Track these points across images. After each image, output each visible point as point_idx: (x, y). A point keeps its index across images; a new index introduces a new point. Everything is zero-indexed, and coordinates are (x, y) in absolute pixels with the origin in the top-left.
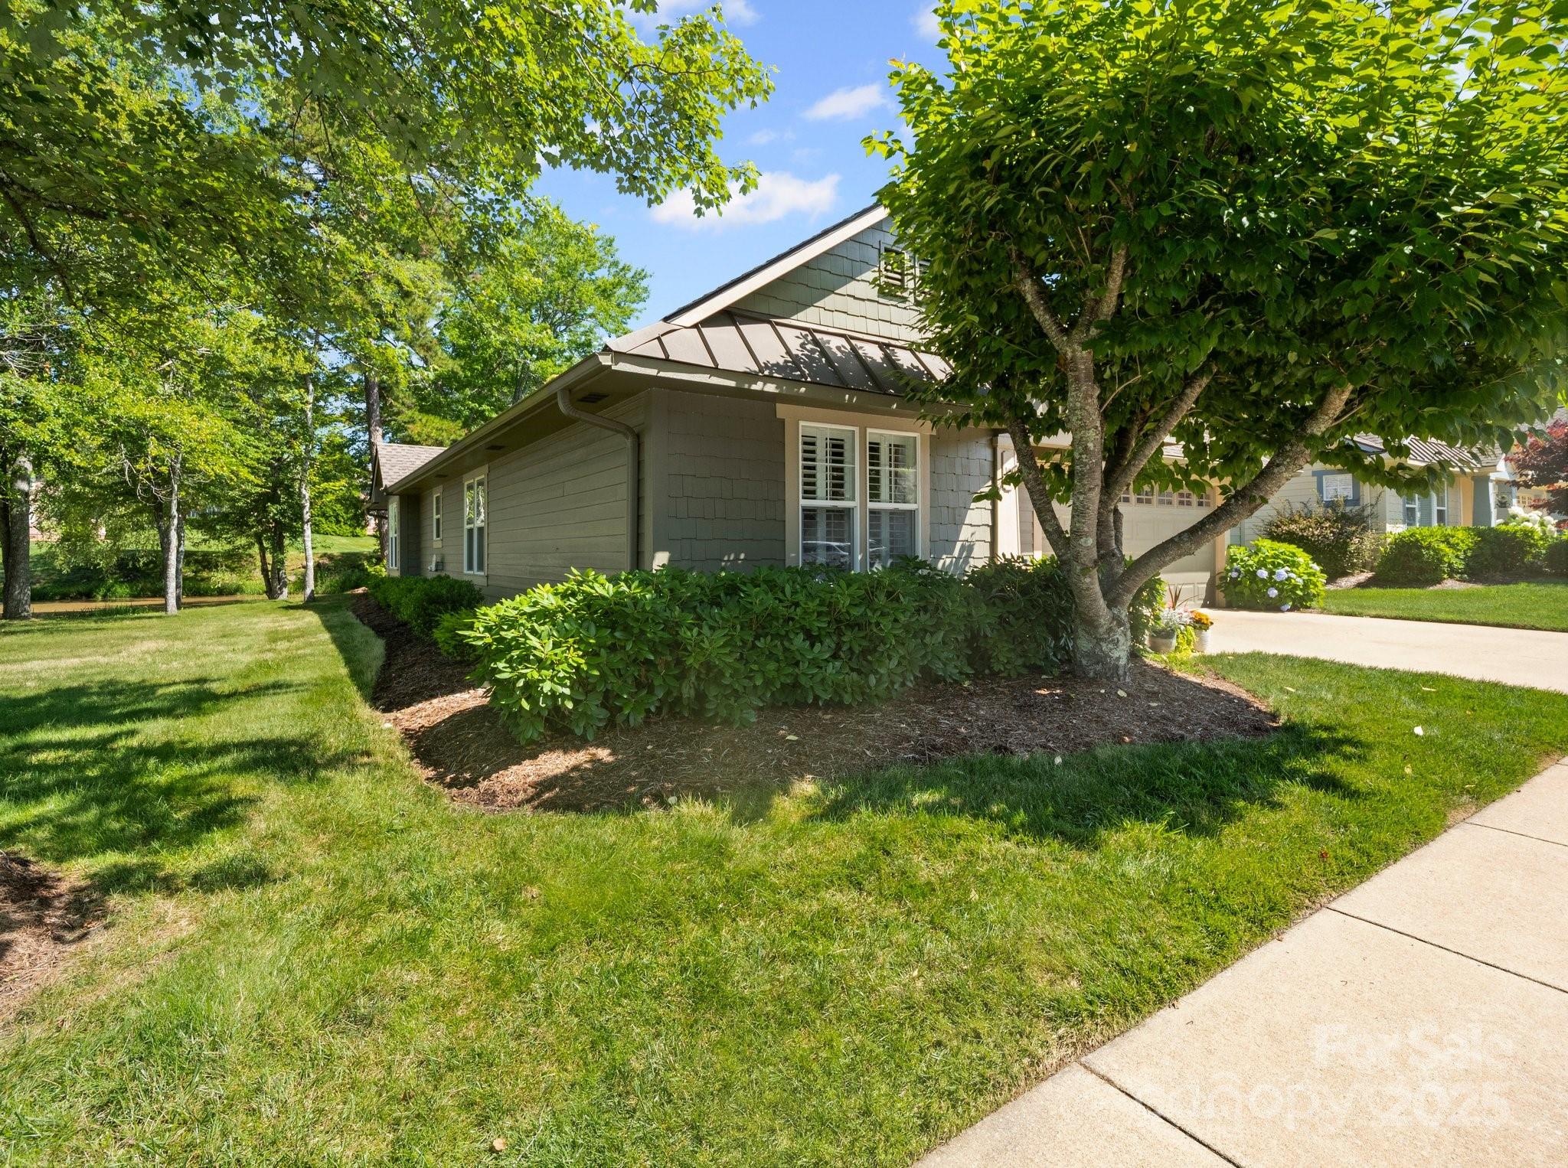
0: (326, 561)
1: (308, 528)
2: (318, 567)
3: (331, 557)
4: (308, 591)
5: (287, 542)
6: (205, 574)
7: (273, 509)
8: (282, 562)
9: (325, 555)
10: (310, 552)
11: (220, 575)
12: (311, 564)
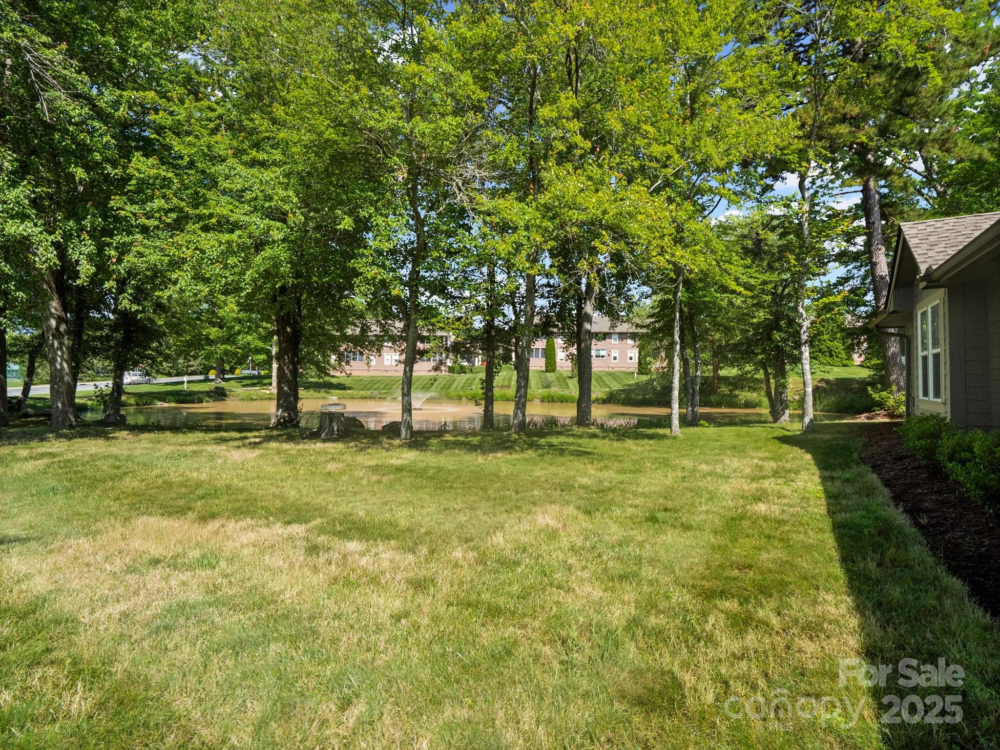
0: (824, 385)
1: (806, 351)
2: (816, 390)
3: (827, 382)
4: (807, 420)
5: (788, 367)
6: (737, 392)
7: (777, 336)
8: (784, 387)
9: (822, 380)
10: (808, 376)
11: (744, 394)
12: (809, 390)
